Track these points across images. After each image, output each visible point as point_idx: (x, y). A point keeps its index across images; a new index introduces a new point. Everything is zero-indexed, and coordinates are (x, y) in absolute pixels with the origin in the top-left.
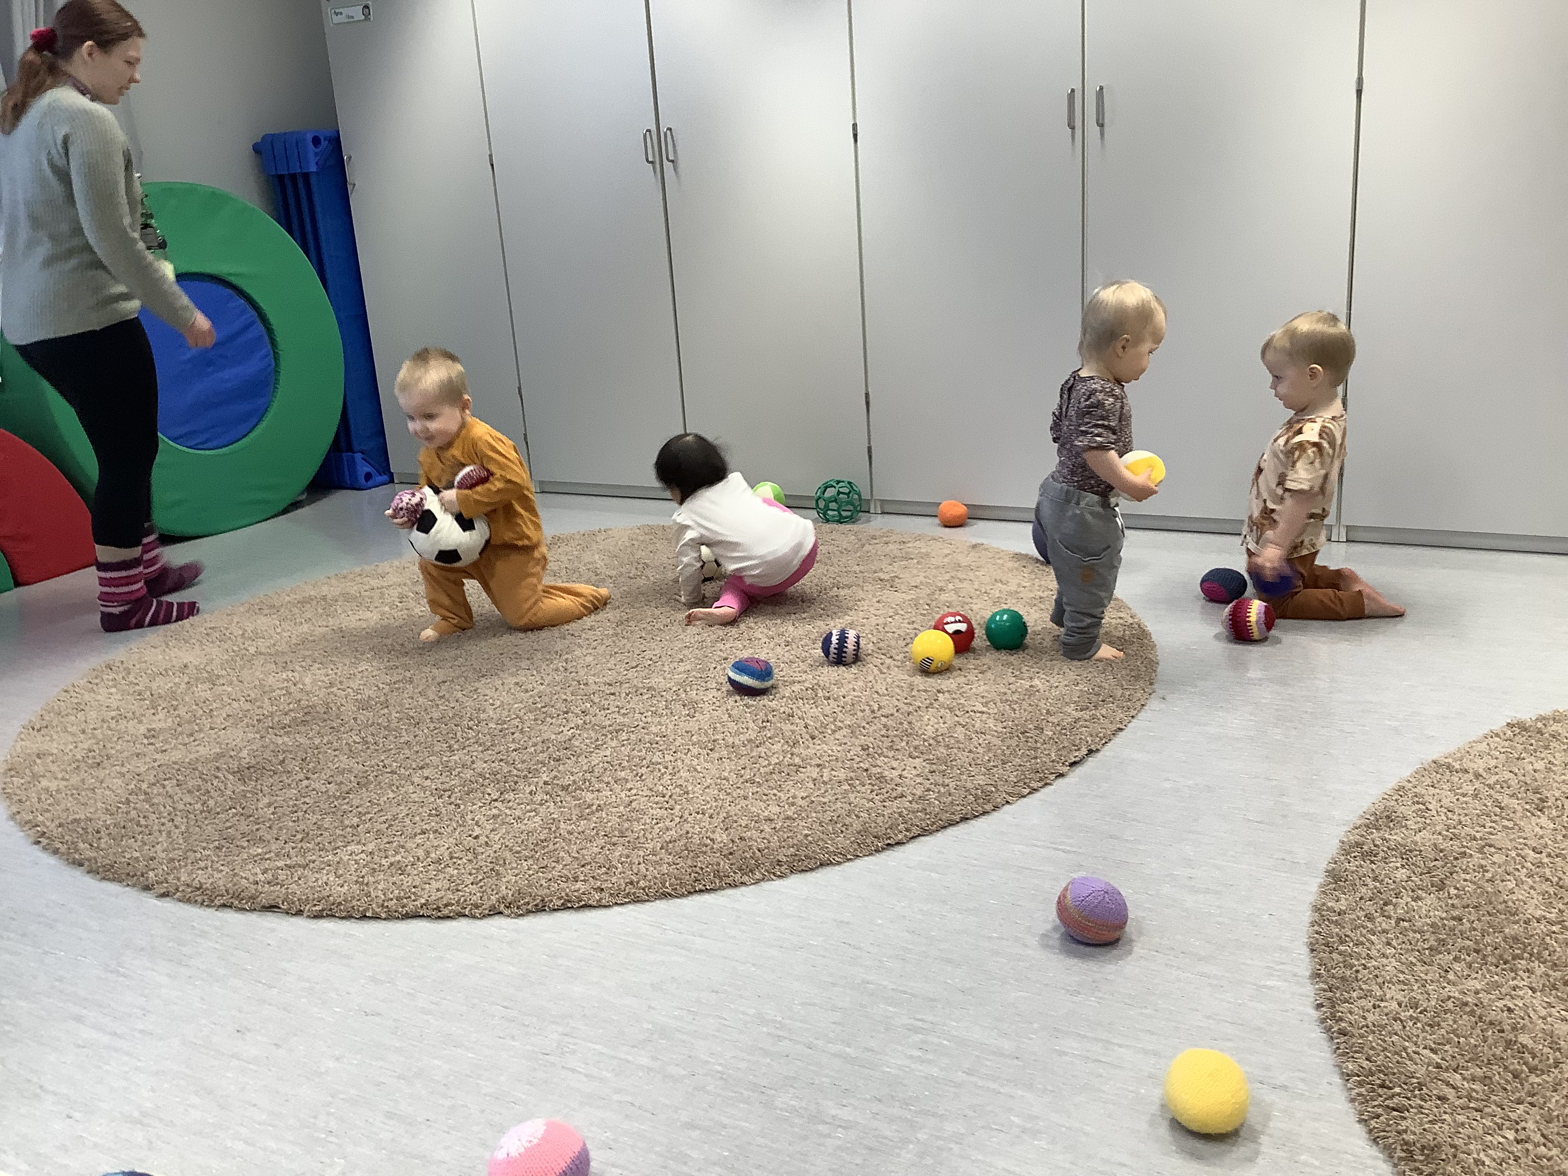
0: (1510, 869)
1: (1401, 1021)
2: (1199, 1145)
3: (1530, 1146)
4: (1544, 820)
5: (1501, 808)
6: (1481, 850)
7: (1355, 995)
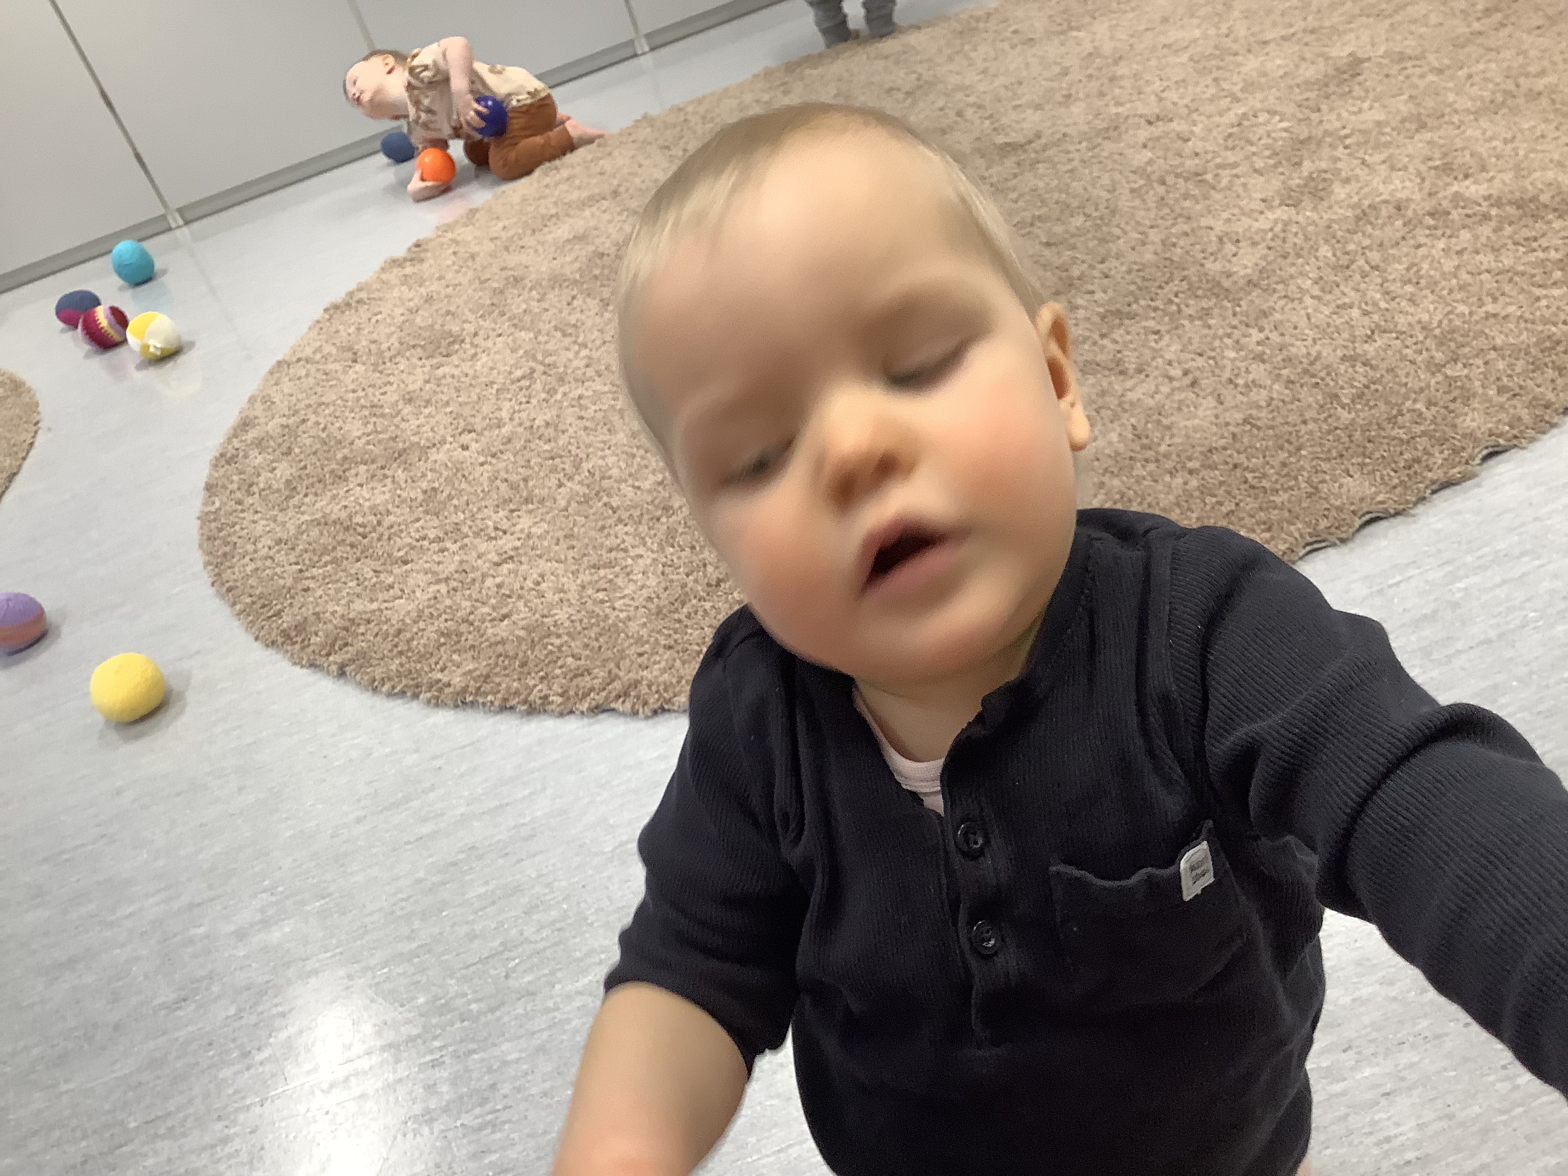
0: (337, 414)
1: (271, 558)
2: (140, 727)
3: (366, 583)
4: (358, 367)
5: (326, 374)
6: (315, 412)
7: (235, 560)
